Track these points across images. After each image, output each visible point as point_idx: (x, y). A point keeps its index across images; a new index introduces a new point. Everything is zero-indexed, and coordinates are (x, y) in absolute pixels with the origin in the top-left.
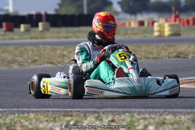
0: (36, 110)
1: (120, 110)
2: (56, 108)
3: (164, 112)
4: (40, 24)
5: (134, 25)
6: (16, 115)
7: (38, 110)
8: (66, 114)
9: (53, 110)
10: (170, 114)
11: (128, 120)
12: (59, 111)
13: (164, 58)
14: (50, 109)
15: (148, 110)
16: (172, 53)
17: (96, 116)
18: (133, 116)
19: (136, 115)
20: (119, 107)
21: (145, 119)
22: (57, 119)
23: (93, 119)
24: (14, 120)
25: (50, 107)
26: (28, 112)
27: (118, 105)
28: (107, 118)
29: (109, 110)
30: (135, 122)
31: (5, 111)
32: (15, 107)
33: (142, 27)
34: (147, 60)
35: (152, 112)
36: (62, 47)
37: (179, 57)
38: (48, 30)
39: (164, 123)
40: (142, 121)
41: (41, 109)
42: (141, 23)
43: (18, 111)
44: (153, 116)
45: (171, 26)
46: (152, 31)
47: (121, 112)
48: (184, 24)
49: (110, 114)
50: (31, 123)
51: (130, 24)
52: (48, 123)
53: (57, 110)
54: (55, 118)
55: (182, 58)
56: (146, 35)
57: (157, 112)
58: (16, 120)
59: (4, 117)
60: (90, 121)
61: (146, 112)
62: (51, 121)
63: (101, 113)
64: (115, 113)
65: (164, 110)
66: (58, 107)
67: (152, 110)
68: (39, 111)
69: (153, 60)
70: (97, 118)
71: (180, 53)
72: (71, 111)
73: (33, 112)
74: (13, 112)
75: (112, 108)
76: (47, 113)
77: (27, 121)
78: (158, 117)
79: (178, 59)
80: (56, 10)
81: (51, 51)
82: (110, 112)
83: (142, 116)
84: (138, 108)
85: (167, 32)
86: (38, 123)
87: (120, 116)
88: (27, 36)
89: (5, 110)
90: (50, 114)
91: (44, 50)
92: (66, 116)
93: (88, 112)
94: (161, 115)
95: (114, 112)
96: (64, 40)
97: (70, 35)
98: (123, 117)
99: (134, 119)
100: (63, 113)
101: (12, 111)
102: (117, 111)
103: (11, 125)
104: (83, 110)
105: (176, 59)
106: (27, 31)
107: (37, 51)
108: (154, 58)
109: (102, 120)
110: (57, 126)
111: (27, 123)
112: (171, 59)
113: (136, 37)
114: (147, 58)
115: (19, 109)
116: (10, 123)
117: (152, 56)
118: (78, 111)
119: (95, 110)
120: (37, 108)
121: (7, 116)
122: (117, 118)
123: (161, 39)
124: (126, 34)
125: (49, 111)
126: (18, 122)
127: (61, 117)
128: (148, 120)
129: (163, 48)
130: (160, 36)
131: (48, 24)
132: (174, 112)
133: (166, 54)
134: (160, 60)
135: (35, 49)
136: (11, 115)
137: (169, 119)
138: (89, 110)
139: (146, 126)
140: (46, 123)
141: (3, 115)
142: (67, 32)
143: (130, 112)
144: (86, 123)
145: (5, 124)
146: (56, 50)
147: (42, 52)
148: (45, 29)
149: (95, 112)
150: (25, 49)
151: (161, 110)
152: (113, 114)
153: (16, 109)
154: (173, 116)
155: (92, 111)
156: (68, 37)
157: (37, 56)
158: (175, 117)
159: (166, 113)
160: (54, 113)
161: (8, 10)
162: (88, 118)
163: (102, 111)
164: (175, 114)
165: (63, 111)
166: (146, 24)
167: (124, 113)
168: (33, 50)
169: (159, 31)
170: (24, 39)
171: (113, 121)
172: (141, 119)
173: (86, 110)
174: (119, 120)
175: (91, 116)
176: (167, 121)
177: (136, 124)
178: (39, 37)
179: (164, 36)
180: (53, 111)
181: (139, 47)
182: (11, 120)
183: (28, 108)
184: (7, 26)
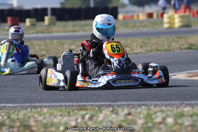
0: (48, 104)
1: (136, 103)
2: (69, 102)
3: (181, 104)
4: (46, 18)
5: (142, 17)
6: (29, 110)
7: (51, 104)
8: (80, 108)
9: (66, 104)
10: (188, 107)
11: (145, 113)
12: (72, 105)
13: (175, 50)
14: (63, 104)
15: (164, 103)
16: (183, 45)
17: (111, 109)
18: (150, 109)
19: (152, 108)
20: (134, 100)
21: (162, 111)
22: (71, 114)
23: (108, 113)
24: (27, 115)
25: (63, 101)
26: (41, 107)
27: (132, 98)
28: (123, 111)
29: (124, 103)
30: (152, 115)
31: (16, 107)
32: (26, 103)
33: (151, 20)
34: (158, 53)
35: (169, 105)
36: (70, 41)
37: (192, 49)
38: (54, 24)
39: (182, 115)
40: (159, 114)
41: (53, 104)
42: (150, 15)
43: (30, 106)
44: (170, 109)
45: (181, 17)
46: (162, 23)
47: (136, 105)
48: (194, 16)
49: (125, 107)
50: (44, 118)
51: (138, 16)
52: (62, 117)
53: (70, 104)
54: (69, 112)
55: (194, 49)
56: (156, 27)
57: (173, 105)
58: (29, 115)
59: (16, 113)
60: (106, 115)
61: (162, 105)
62: (65, 115)
63: (116, 107)
64: (130, 107)
65: (180, 102)
66: (71, 101)
67: (168, 103)
68: (52, 106)
69: (164, 52)
70: (112, 111)
71: (192, 45)
72: (85, 105)
73: (45, 107)
74: (25, 107)
75: (126, 101)
76: (59, 108)
77: (40, 116)
78: (175, 109)
79: (190, 50)
80: (62, 4)
81: (59, 46)
82: (125, 105)
83: (158, 109)
84: (154, 100)
85: (177, 23)
86: (52, 118)
87: (136, 110)
88: (33, 31)
89: (16, 105)
90: (63, 108)
91: (51, 44)
92: (81, 110)
93: (102, 106)
94: (177, 108)
95: (129, 105)
96: (71, 34)
97: (77, 28)
98: (139, 110)
99: (151, 112)
100: (77, 108)
101: (23, 106)
102: (132, 104)
103: (25, 121)
104: (97, 104)
105: (188, 51)
106: (33, 25)
107: (44, 45)
108: (166, 50)
109: (117, 113)
110: (72, 121)
111: (41, 118)
112: (182, 51)
113: (146, 30)
114: (158, 50)
115: (31, 105)
116: (24, 118)
117: (163, 48)
118: (91, 105)
119: (109, 103)
120: (49, 103)
121: (19, 112)
122: (133, 110)
123: (171, 31)
124: (135, 26)
125: (61, 106)
126: (31, 117)
127: (76, 111)
128: (166, 113)
129: (173, 40)
130: (170, 28)
131: (54, 18)
132: (192, 104)
133: (178, 46)
134: (171, 52)
135: (42, 43)
136: (23, 110)
137: (187, 111)
138: (103, 103)
139: (164, 119)
140: (60, 118)
141: (15, 110)
142: (74, 26)
143: (146, 105)
144: (101, 117)
145: (18, 119)
146: (64, 44)
147: (49, 46)
148: (52, 23)
149: (110, 106)
150: (32, 44)
151: (178, 102)
152: (128, 107)
153: (27, 105)
154: (191, 108)
155: (106, 105)
156: (75, 31)
157: (44, 50)
158: (193, 108)
159: (184, 105)
160: (67, 108)
161: (12, 5)
162: (104, 112)
163: (116, 105)
164: (192, 106)
165: (76, 106)
166: (155, 16)
167: (140, 106)
168: (40, 44)
169: (169, 23)
170: (30, 34)
171: (129, 114)
172: (158, 112)
173: (100, 103)
174: (136, 113)
175: (106, 110)
176: (185, 114)
177: (154, 117)
178: (46, 31)
179: (174, 28)
180: (66, 106)
181: (149, 39)
182: (24, 115)
183: (40, 102)
184: (12, 21)
